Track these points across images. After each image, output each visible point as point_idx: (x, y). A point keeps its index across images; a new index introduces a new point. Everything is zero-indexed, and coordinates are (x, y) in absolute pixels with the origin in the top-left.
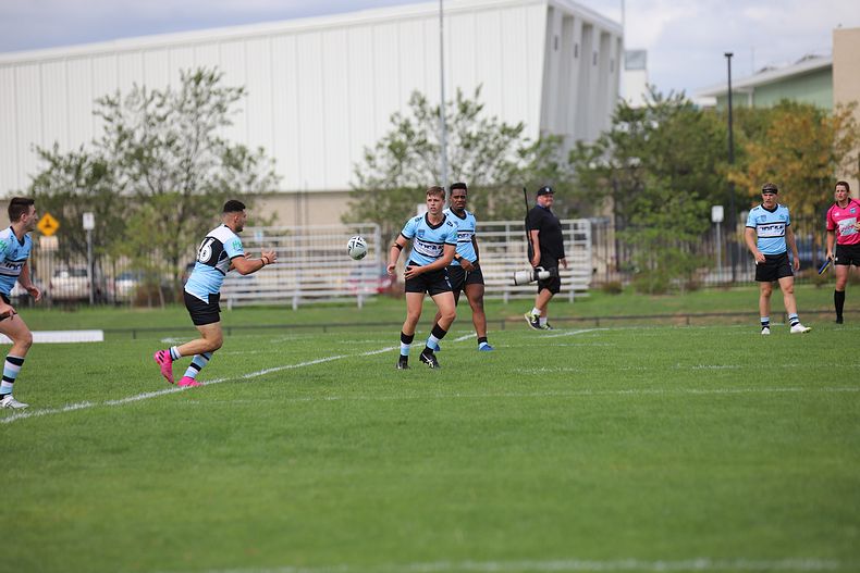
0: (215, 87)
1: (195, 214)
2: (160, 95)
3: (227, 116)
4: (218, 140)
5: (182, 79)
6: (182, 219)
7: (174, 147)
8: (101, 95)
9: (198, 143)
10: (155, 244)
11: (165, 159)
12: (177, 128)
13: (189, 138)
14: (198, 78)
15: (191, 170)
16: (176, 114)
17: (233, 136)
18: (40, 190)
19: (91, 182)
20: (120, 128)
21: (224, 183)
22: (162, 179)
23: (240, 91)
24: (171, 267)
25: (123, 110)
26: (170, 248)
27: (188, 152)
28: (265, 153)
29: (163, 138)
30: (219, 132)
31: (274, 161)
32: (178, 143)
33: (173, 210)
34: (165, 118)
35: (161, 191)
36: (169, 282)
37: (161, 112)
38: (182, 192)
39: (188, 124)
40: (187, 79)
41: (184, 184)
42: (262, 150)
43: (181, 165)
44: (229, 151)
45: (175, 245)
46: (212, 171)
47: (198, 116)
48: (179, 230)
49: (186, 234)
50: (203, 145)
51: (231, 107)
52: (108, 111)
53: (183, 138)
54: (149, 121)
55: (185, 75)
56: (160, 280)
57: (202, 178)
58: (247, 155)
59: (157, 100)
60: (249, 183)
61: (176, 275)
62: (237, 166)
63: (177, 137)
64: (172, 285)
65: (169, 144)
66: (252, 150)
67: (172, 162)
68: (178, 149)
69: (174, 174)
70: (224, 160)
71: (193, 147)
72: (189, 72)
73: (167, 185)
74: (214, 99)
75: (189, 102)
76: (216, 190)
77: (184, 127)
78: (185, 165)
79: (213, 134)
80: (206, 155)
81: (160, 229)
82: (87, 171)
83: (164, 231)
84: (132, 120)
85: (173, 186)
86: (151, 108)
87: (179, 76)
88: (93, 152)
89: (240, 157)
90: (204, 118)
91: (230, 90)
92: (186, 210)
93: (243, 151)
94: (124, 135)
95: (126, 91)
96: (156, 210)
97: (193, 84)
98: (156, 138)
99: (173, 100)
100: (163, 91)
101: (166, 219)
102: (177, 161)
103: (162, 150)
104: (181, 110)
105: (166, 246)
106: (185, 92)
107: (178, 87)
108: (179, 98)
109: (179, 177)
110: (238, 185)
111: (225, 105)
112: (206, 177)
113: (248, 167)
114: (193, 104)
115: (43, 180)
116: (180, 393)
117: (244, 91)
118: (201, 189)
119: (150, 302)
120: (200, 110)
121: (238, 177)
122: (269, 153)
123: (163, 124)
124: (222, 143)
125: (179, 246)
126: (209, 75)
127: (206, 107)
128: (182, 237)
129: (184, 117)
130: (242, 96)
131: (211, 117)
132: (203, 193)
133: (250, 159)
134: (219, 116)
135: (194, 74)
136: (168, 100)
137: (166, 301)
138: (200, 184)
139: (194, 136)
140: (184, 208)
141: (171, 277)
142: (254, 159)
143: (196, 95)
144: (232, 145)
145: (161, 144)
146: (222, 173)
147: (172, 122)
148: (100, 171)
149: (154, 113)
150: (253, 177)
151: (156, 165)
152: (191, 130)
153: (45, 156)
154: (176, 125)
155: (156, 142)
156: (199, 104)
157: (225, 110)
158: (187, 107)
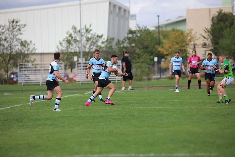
0: (18, 24)
1: (13, 59)
2: (3, 26)
3: (21, 32)
5: (9, 22)
6: (9, 60)
9: (13, 40)
10: (2, 67)
11: (4, 44)
12: (7, 35)
13: (11, 38)
14: (13, 22)
15: (12, 47)
16: (7, 32)
17: (23, 38)
21: (21, 51)
22: (3, 49)
23: (25, 25)
24: (6, 74)
26: (6, 68)
27: (11, 42)
28: (32, 42)
29: (3, 38)
30: (19, 36)
31: (34, 45)
32: (8, 39)
33: (7, 58)
34: (4, 33)
35: (3, 53)
36: (6, 78)
37: (3, 31)
38: (9, 53)
39: (10, 34)
40: (10, 22)
41: (9, 51)
42: (31, 42)
43: (9, 45)
44: (22, 42)
45: (7, 68)
46: (17, 47)
47: (13, 32)
48: (8, 63)
49: (10, 64)
50: (15, 40)
51: (22, 30)
53: (9, 38)
55: (10, 20)
56: (3, 77)
57: (15, 49)
58: (27, 43)
59: (2, 28)
60: (28, 51)
61: (8, 76)
62: (24, 46)
63: (7, 38)
64: (6, 79)
65: (5, 40)
66: (28, 41)
67: (6, 45)
68: (8, 41)
69: (7, 48)
70: (21, 44)
71: (12, 41)
72: (11, 20)
73: (5, 51)
74: (18, 27)
75: (11, 28)
76: (19, 53)
77: (9, 35)
78: (10, 45)
79: (18, 37)
80: (16, 43)
81: (3, 63)
85: (7, 51)
87: (8, 21)
89: (25, 43)
90: (15, 33)
91: (22, 25)
92: (10, 58)
93: (26, 42)
96: (2, 58)
97: (12, 23)
99: (6, 28)
101: (5, 60)
102: (7, 44)
103: (3, 42)
104: (8, 30)
105: (5, 68)
106: (9, 26)
107: (7, 24)
108: (8, 27)
109: (8, 49)
110: (25, 51)
111: (21, 29)
112: (16, 49)
113: (27, 46)
114: (12, 29)
116: (9, 108)
117: (26, 25)
118: (14, 52)
120: (14, 30)
121: (25, 49)
122: (33, 42)
123: (4, 34)
124: (20, 40)
125: (8, 68)
126: (16, 21)
127: (15, 30)
128: (9, 65)
129: (9, 32)
130: (25, 27)
131: (17, 33)
132: (15, 53)
133: (28, 44)
134: (19, 32)
135: (12, 20)
136: (5, 28)
137: (5, 83)
138: (14, 51)
139: (12, 37)
140: (10, 57)
141: (6, 76)
143: (13, 26)
144: (23, 40)
145: (3, 40)
146: (20, 48)
147: (6, 34)
149: (1, 31)
150: (29, 49)
151: (2, 46)
152: (11, 36)
154: (7, 34)
155: (2, 39)
156: (13, 29)
157: (21, 30)
158: (10, 29)
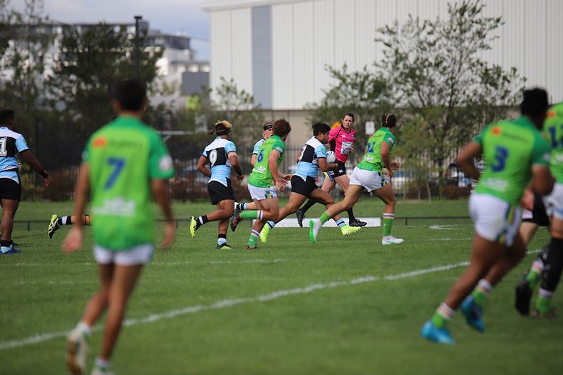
0: (477, 17)
1: (457, 124)
2: (431, 25)
3: (486, 41)
4: (478, 61)
5: (450, 11)
6: (446, 127)
7: (441, 69)
8: (382, 25)
9: (461, 64)
10: (425, 148)
11: (433, 78)
12: (444, 52)
13: (454, 60)
14: (462, 11)
15: (455, 87)
16: (444, 40)
17: (489, 59)
18: (331, 102)
19: (372, 96)
20: (397, 51)
21: (481, 97)
22: (431, 94)
23: (498, 20)
24: (437, 166)
25: (400, 38)
26: (437, 151)
27: (453, 72)
28: (517, 73)
29: (432, 60)
30: (479, 55)
31: (525, 79)
32: (445, 64)
33: (439, 120)
34: (435, 42)
35: (429, 103)
36: (436, 178)
37: (431, 39)
38: (447, 104)
39: (453, 48)
40: (454, 11)
41: (449, 99)
42: (515, 70)
43: (446, 82)
44: (487, 70)
45: (441, 149)
46: (472, 88)
47: (462, 41)
48: (444, 135)
49: (450, 139)
50: (465, 66)
51: (490, 34)
52: (387, 38)
53: (449, 60)
54: (421, 46)
55: (453, 8)
56: (428, 177)
57: (464, 93)
58: (502, 75)
59: (429, 29)
60: (503, 98)
61: (441, 173)
62: (494, 85)
63: (444, 59)
64: (437, 181)
65: (437, 65)
66: (506, 70)
67: (439, 80)
68: (445, 69)
69: (441, 91)
70: (483, 79)
71: (457, 68)
72: (456, 4)
73: (435, 99)
74: (476, 27)
75: (455, 30)
76: (475, 103)
77: (449, 51)
78: (450, 82)
79: (474, 57)
80: (468, 74)
81: (429, 136)
82: (369, 87)
83: (432, 138)
84: (407, 45)
85: (440, 101)
86: (423, 35)
87: (447, 8)
88: (374, 72)
89: (496, 76)
90: (466, 44)
91: (490, 20)
92: (450, 120)
93: (498, 70)
94: (400, 58)
95: (403, 21)
96: (425, 119)
97: (458, 15)
98: (427, 60)
99: (442, 29)
100: (433, 21)
101: (433, 127)
102: (443, 79)
103: (431, 70)
104: (447, 38)
105: (433, 150)
106: (452, 21)
107: (446, 17)
108: (447, 27)
109: (445, 92)
110: (494, 99)
111: (484, 33)
112: (467, 93)
113: (503, 84)
114: (458, 31)
115: (333, 94)
116: (445, 271)
117: (501, 21)
118: (463, 102)
119: (419, 196)
120: (463, 37)
121: (494, 92)
122: (520, 73)
123: (433, 48)
124: (482, 65)
125: (444, 149)
126: (472, 7)
127: (468, 34)
128: (447, 142)
129: (450, 43)
130: (499, 25)
131: (473, 42)
132: (465, 105)
133: (505, 78)
134: (479, 42)
135: (459, 7)
136: (437, 29)
137: (432, 195)
138: (462, 98)
139: (458, 58)
140: (448, 118)
141: (437, 175)
142: (508, 78)
143: (460, 24)
144: (490, 66)
145: (430, 65)
146: (481, 90)
147: (440, 48)
148: (380, 87)
149: (426, 38)
150: (507, 92)
151: (426, 83)
152: (456, 54)
153: (336, 74)
154: (444, 48)
155: (427, 63)
156: (463, 32)
157: (484, 36)
158: (453, 34)
